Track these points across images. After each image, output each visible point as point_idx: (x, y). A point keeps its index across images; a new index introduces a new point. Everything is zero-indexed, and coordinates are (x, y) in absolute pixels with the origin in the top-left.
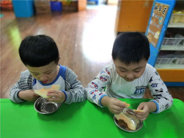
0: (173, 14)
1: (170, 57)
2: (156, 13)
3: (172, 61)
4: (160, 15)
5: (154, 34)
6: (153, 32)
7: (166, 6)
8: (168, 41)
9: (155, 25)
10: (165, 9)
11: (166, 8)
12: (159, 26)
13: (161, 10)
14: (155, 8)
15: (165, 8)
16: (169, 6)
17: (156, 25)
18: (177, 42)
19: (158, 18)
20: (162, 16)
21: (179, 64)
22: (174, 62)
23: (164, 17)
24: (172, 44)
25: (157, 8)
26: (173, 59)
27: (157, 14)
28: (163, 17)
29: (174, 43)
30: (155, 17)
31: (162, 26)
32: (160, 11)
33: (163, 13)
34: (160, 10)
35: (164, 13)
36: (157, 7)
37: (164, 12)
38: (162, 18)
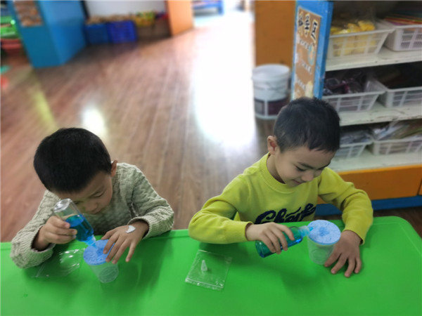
0: (331, 37)
1: (355, 141)
2: (302, 34)
3: (363, 148)
4: (309, 40)
5: (303, 86)
6: (301, 83)
7: (317, 18)
9: (303, 65)
10: (315, 26)
11: (317, 22)
12: (309, 68)
13: (309, 26)
14: (300, 21)
15: (315, 24)
16: (321, 18)
17: (305, 66)
18: (364, 102)
19: (306, 47)
20: (312, 43)
21: (382, 152)
22: (369, 149)
23: (316, 46)
24: (354, 109)
25: (302, 24)
26: (364, 144)
27: (303, 38)
28: (314, 45)
29: (360, 105)
30: (302, 44)
31: (314, 69)
32: (308, 31)
33: (313, 35)
34: (307, 28)
35: (315, 36)
36: (303, 21)
37: (314, 31)
38: (313, 48)
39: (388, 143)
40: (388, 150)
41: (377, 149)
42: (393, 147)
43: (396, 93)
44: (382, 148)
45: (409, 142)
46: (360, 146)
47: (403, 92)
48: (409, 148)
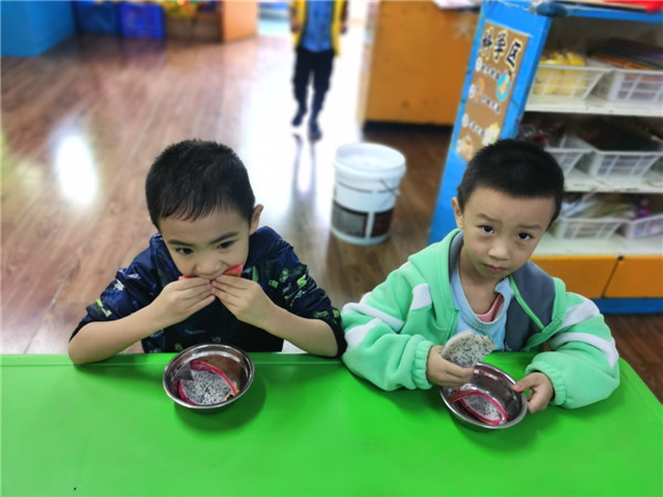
2: (487, 59)
4: (501, 66)
5: (480, 131)
6: (477, 127)
7: (521, 38)
9: (484, 101)
10: (515, 48)
11: (520, 42)
12: (496, 106)
13: (503, 48)
14: (485, 41)
15: (517, 45)
16: (529, 38)
17: (488, 102)
19: (495, 75)
20: (506, 71)
22: (552, 229)
23: (514, 75)
25: (490, 43)
27: (489, 63)
28: (510, 73)
30: (485, 72)
32: (501, 54)
33: (509, 60)
34: (499, 50)
35: (514, 62)
38: (507, 77)
39: (577, 223)
40: (575, 233)
41: (562, 229)
42: (583, 229)
44: (568, 229)
45: (601, 224)
47: (613, 157)
48: (599, 232)
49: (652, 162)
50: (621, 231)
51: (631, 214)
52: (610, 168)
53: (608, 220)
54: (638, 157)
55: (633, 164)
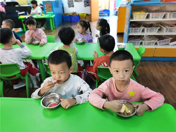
1: (138, 41)
3: (140, 43)
8: (133, 30)
18: (139, 30)
21: (145, 45)
22: (141, 43)
24: (137, 32)
29: (138, 31)
40: (146, 44)
41: (143, 43)
42: (147, 43)
43: (147, 29)
44: (145, 43)
45: (151, 42)
46: (139, 42)
47: (148, 29)
48: (151, 44)
49: (158, 29)
50: (156, 44)
51: (157, 40)
52: (149, 31)
53: (152, 41)
54: (154, 29)
55: (153, 30)
